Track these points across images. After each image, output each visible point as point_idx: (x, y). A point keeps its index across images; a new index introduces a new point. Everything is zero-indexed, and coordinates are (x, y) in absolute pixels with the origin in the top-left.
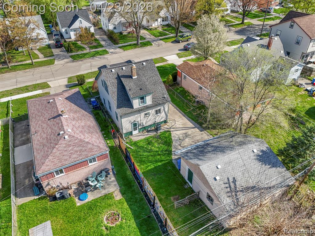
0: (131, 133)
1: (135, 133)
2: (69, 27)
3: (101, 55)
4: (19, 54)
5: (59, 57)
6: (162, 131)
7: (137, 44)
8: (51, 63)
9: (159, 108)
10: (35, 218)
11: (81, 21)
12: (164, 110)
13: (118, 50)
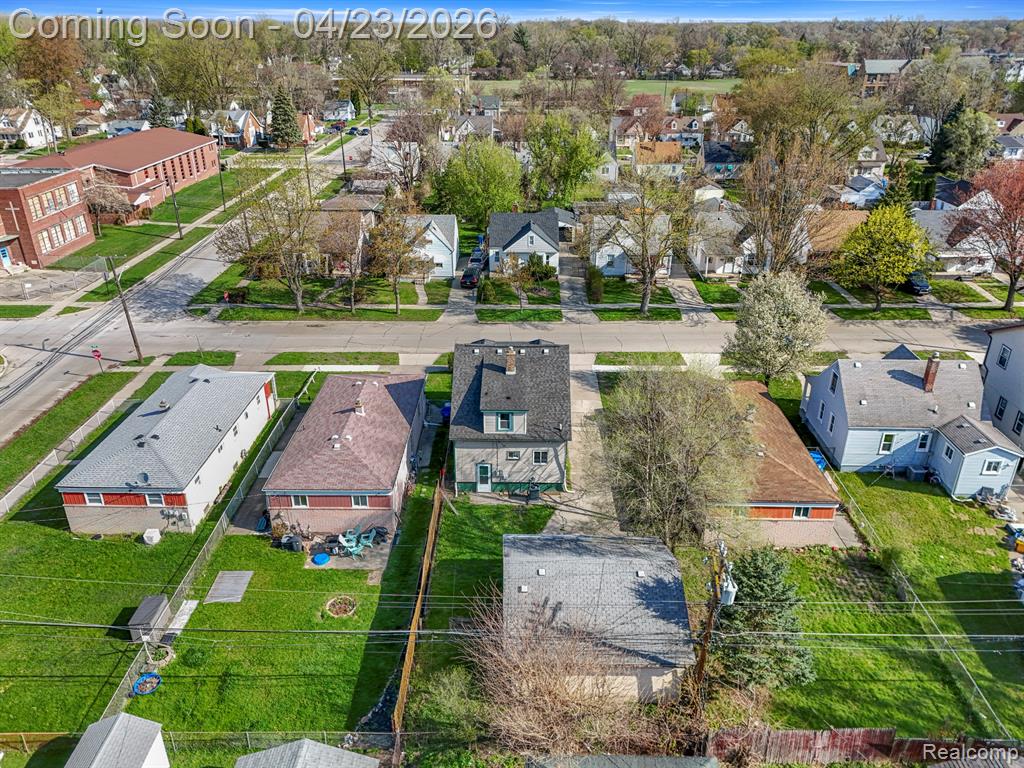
0: (473, 487)
1: (481, 488)
2: (505, 248)
3: (542, 320)
4: (386, 288)
5: (457, 309)
6: (540, 503)
7: (640, 311)
8: (432, 316)
9: (543, 449)
10: (237, 560)
11: (532, 238)
12: (556, 456)
13: (590, 316)
